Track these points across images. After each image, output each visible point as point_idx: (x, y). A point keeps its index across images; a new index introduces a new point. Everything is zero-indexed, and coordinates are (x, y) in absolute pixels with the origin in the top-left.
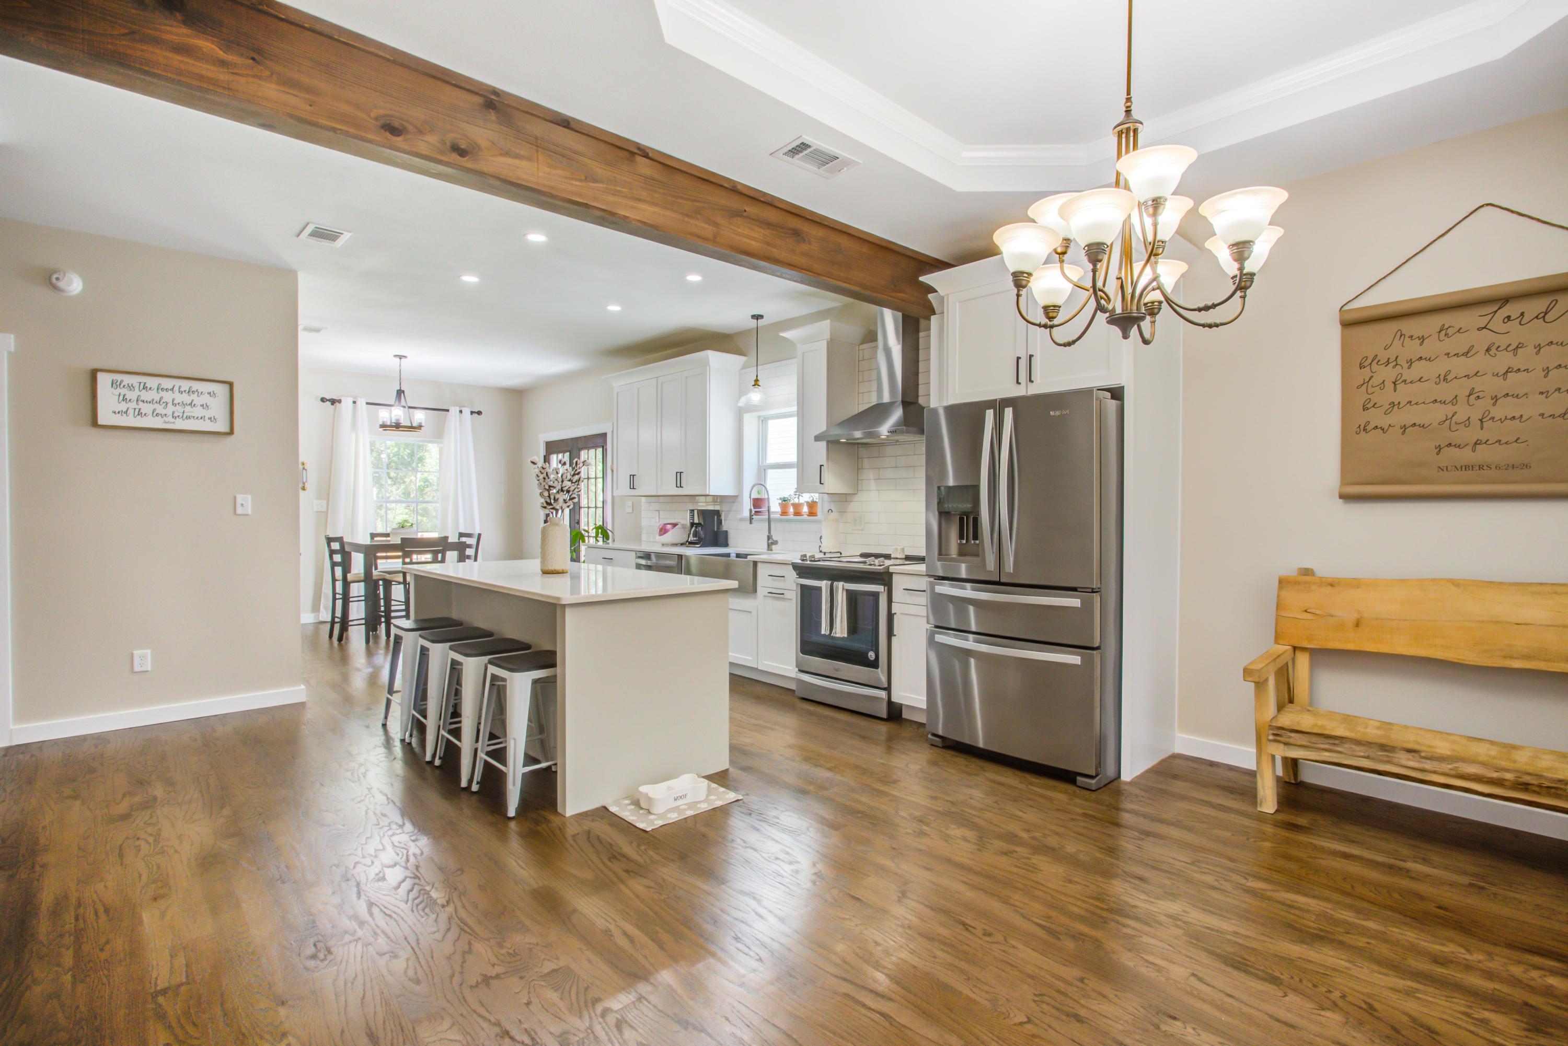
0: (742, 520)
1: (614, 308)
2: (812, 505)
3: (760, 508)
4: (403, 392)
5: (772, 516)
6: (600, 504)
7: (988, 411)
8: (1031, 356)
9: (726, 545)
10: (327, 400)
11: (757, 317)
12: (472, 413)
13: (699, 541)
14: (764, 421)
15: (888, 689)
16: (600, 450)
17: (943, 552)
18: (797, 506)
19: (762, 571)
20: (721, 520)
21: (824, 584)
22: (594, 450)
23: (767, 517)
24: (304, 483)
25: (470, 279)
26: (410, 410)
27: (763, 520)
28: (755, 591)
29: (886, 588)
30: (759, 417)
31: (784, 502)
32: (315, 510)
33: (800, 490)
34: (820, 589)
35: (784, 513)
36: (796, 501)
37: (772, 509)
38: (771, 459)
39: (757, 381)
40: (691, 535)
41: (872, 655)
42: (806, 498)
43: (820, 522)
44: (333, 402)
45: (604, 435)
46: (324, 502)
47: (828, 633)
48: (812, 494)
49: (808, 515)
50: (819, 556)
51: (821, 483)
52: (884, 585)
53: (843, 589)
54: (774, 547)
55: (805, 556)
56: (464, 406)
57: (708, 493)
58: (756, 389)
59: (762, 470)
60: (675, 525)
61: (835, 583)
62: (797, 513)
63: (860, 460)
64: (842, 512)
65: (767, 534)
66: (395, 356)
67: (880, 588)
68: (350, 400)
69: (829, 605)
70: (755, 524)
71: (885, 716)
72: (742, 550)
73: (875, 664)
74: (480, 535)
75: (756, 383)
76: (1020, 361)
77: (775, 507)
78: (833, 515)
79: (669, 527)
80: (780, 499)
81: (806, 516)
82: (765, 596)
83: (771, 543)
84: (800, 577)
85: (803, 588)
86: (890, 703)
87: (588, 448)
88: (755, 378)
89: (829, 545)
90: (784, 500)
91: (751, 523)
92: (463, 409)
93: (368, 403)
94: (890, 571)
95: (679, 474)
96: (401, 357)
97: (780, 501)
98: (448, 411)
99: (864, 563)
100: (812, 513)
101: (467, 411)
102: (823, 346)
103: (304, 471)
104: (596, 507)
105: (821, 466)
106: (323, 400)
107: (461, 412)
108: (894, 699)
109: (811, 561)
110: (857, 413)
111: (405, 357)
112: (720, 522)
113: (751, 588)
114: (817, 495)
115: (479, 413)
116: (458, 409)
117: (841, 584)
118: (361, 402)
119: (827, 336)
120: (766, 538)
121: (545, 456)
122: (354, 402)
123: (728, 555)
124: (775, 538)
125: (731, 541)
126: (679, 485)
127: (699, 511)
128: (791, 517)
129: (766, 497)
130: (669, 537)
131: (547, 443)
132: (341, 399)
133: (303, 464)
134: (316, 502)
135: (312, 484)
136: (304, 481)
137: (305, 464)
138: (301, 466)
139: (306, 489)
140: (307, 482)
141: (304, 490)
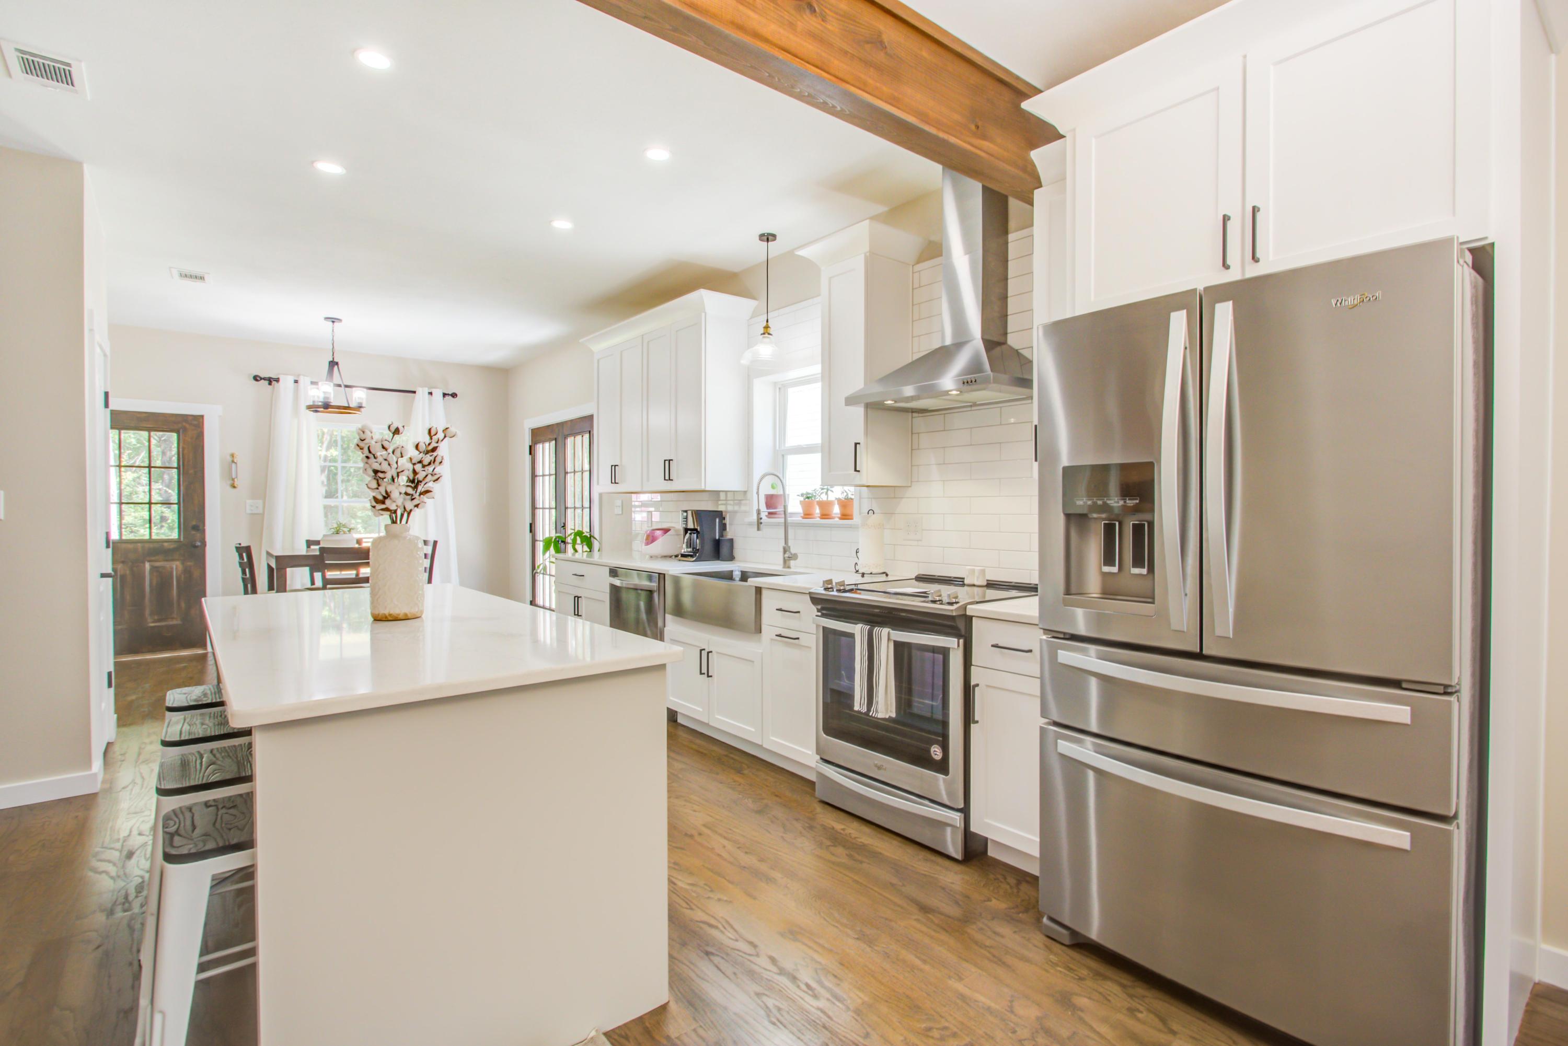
0: (750, 524)
1: (562, 224)
2: (846, 504)
3: (775, 508)
4: (337, 364)
5: (789, 519)
6: (587, 504)
7: (1174, 315)
8: (1255, 210)
9: (731, 558)
10: (261, 379)
11: (768, 238)
12: (445, 395)
13: (694, 554)
14: (781, 389)
15: (965, 811)
16: (587, 436)
17: (1073, 589)
18: (825, 507)
19: (769, 603)
20: (725, 525)
21: (858, 630)
22: (580, 436)
23: (782, 520)
24: (233, 480)
25: (329, 168)
26: (347, 389)
27: (778, 525)
28: (759, 630)
29: (961, 641)
30: (775, 384)
31: (808, 498)
32: (248, 511)
33: (827, 483)
34: (852, 636)
35: (807, 515)
36: (824, 497)
37: (790, 509)
38: (792, 441)
39: (767, 327)
40: (684, 546)
41: (936, 752)
42: (837, 493)
43: (854, 528)
44: (270, 381)
45: (591, 418)
46: (260, 502)
47: (864, 710)
48: (846, 488)
49: (841, 519)
50: (851, 579)
51: (856, 470)
52: (958, 635)
53: (889, 639)
54: (792, 563)
55: (830, 581)
56: (436, 388)
57: (703, 488)
58: (766, 340)
59: (780, 456)
60: (666, 531)
61: (876, 630)
62: (825, 516)
63: (915, 436)
64: (889, 514)
65: (783, 544)
66: (327, 318)
67: (951, 642)
68: (291, 379)
69: (866, 664)
70: (765, 530)
71: (959, 856)
72: (749, 567)
73: (942, 767)
75: (766, 330)
76: (1229, 224)
77: (794, 506)
78: (873, 519)
79: (658, 533)
80: (802, 495)
81: (837, 519)
82: (772, 639)
83: (789, 557)
84: (823, 615)
85: (826, 632)
86: (968, 836)
87: (574, 434)
88: (765, 324)
89: (868, 562)
90: (808, 497)
91: (758, 529)
92: (434, 391)
93: (312, 383)
94: (968, 613)
95: (667, 462)
96: (333, 320)
97: (802, 499)
98: (414, 392)
99: (924, 595)
100: (845, 516)
101: (438, 394)
102: (859, 264)
103: (234, 465)
104: (583, 508)
105: (856, 444)
106: (256, 378)
107: (431, 393)
108: (974, 828)
109: (839, 591)
110: (910, 361)
111: (340, 320)
112: (723, 527)
113: (752, 626)
114: (852, 489)
115: (454, 395)
116: (427, 390)
117: (885, 631)
118: (305, 382)
119: (866, 248)
120: (782, 550)
121: (530, 447)
122: (296, 382)
123: (728, 576)
124: (793, 551)
125: (737, 552)
126: (667, 478)
127: (692, 511)
128: (818, 520)
129: (781, 492)
130: (658, 547)
131: (532, 430)
132: (278, 379)
133: (232, 455)
134: (249, 502)
135: (243, 480)
136: (234, 476)
137: (235, 456)
138: (230, 459)
139: (236, 486)
140: (237, 477)
141: (234, 487)
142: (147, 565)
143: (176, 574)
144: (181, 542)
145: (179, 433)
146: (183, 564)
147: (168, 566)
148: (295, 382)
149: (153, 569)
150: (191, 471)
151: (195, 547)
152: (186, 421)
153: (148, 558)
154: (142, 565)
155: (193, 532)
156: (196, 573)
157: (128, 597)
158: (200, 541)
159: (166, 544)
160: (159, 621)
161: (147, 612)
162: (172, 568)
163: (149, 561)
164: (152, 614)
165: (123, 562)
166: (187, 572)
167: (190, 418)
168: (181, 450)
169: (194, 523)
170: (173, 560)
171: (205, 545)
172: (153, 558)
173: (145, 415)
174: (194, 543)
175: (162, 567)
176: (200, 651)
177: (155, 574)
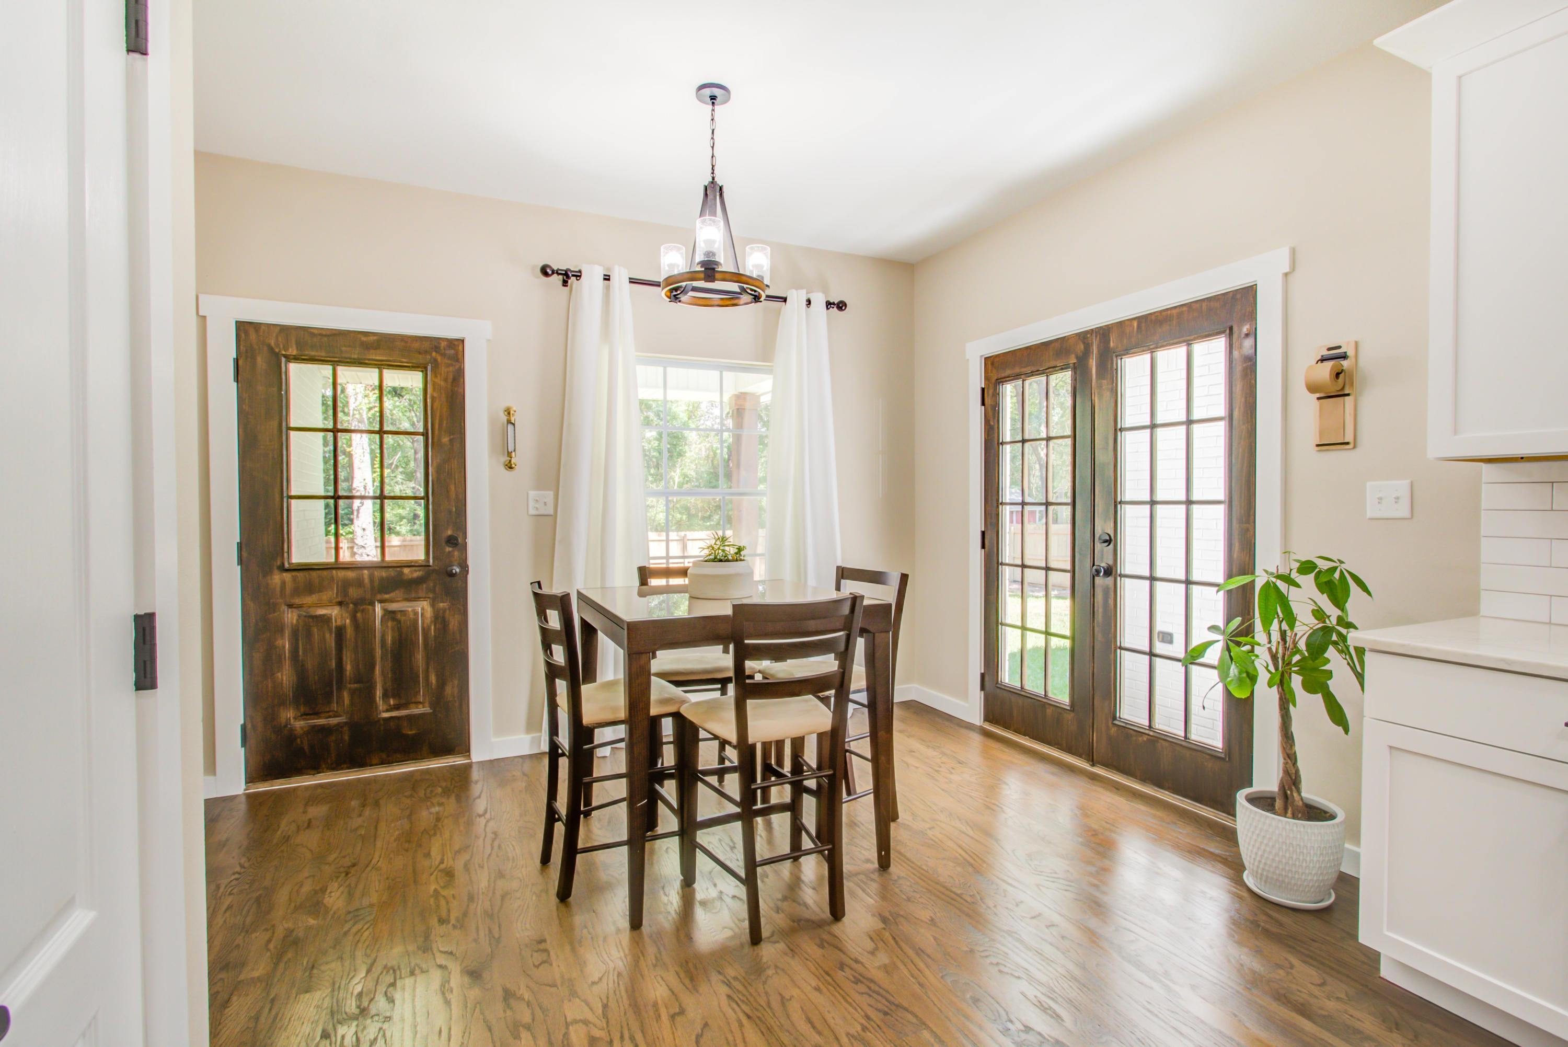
10: (553, 273)
12: (829, 304)
24: (509, 454)
32: (532, 512)
44: (567, 276)
46: (550, 494)
56: (812, 292)
68: (599, 272)
74: (904, 578)
92: (811, 298)
93: (633, 281)
98: (785, 300)
101: (819, 300)
103: (510, 427)
106: (545, 271)
107: (808, 302)
115: (841, 306)
116: (801, 297)
118: (620, 278)
122: (607, 278)
131: (985, 358)
132: (580, 272)
133: (508, 412)
134: (532, 494)
135: (524, 457)
136: (511, 449)
137: (512, 412)
138: (504, 418)
139: (513, 466)
140: (515, 451)
141: (511, 468)
142: (378, 608)
143: (423, 623)
144: (429, 566)
145: (427, 371)
146: (433, 606)
147: (410, 609)
148: (605, 279)
149: (390, 615)
150: (445, 440)
151: (452, 575)
152: (437, 349)
153: (379, 597)
154: (370, 607)
155: (448, 549)
156: (453, 623)
157: (348, 668)
158: (460, 565)
159: (406, 571)
160: (397, 707)
161: (379, 693)
162: (416, 613)
163: (381, 601)
164: (385, 696)
165: (340, 604)
166: (440, 619)
167: (443, 344)
168: (429, 401)
169: (449, 532)
170: (417, 599)
171: (467, 572)
172: (386, 596)
173: (372, 338)
174: (449, 569)
175: (401, 611)
176: (459, 761)
177: (390, 624)
